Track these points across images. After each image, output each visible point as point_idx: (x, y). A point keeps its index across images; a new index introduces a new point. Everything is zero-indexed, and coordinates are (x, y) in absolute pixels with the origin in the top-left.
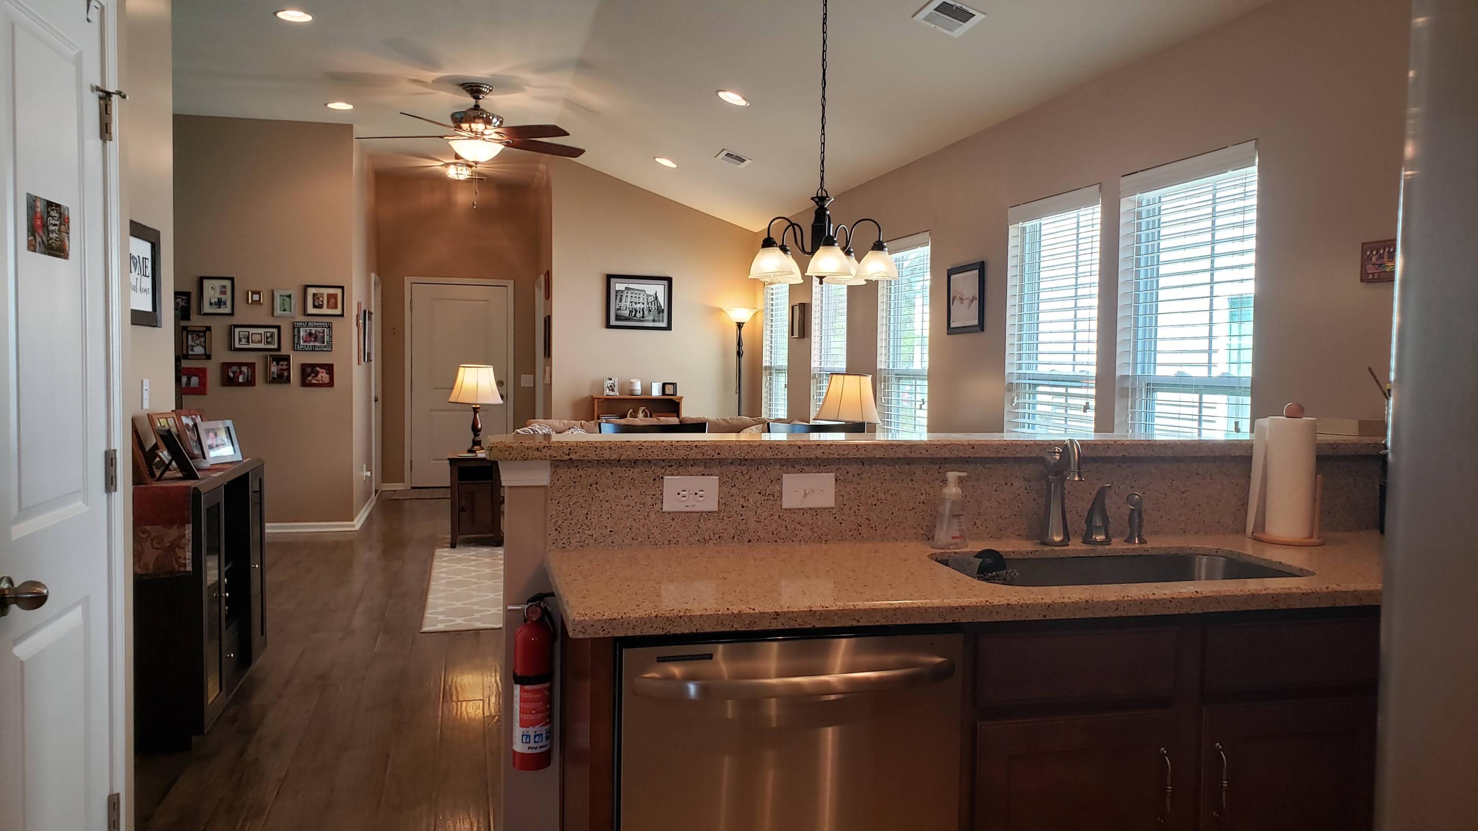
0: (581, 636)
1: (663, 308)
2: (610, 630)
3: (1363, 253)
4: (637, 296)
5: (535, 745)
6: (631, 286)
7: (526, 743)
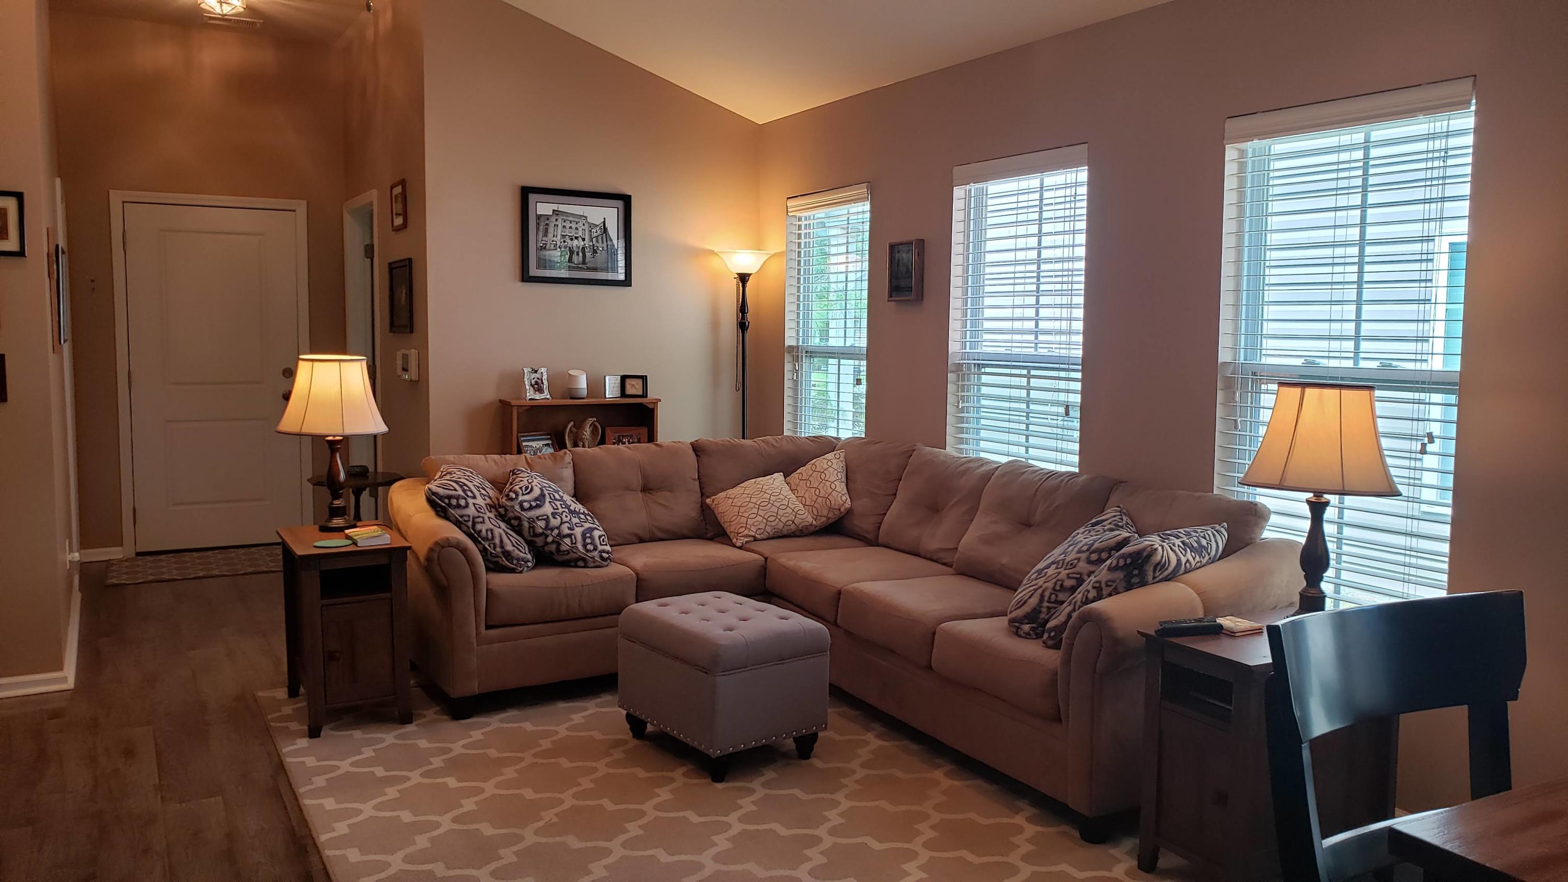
1: (616, 247)
4: (574, 226)
6: (563, 208)
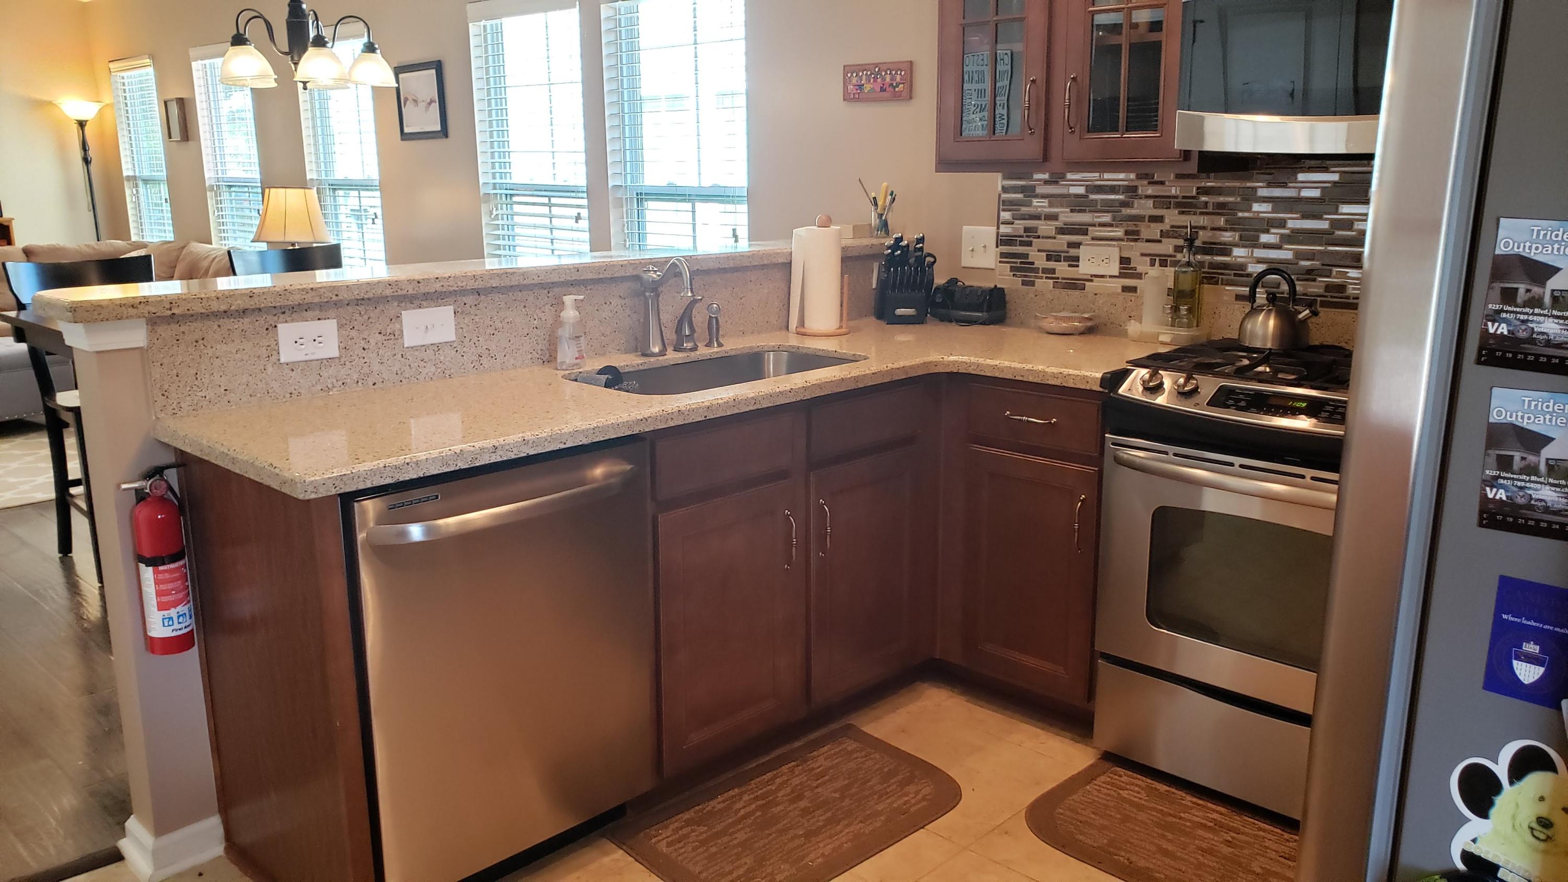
0: (313, 496)
2: (342, 486)
3: (845, 75)
5: (180, 626)
7: (169, 626)
